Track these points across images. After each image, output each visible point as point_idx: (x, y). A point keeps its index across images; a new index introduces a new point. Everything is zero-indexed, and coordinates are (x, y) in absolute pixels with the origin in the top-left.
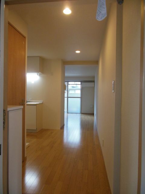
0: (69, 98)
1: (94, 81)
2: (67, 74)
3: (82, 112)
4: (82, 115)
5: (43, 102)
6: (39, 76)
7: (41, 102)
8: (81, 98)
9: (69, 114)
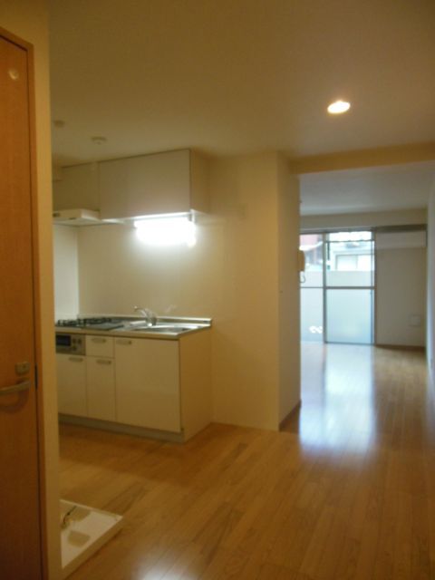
0: (329, 292)
1: (422, 227)
2: (307, 208)
3: (380, 342)
4: (381, 351)
5: (211, 322)
6: (196, 222)
7: (205, 322)
8: (375, 288)
9: (329, 347)
